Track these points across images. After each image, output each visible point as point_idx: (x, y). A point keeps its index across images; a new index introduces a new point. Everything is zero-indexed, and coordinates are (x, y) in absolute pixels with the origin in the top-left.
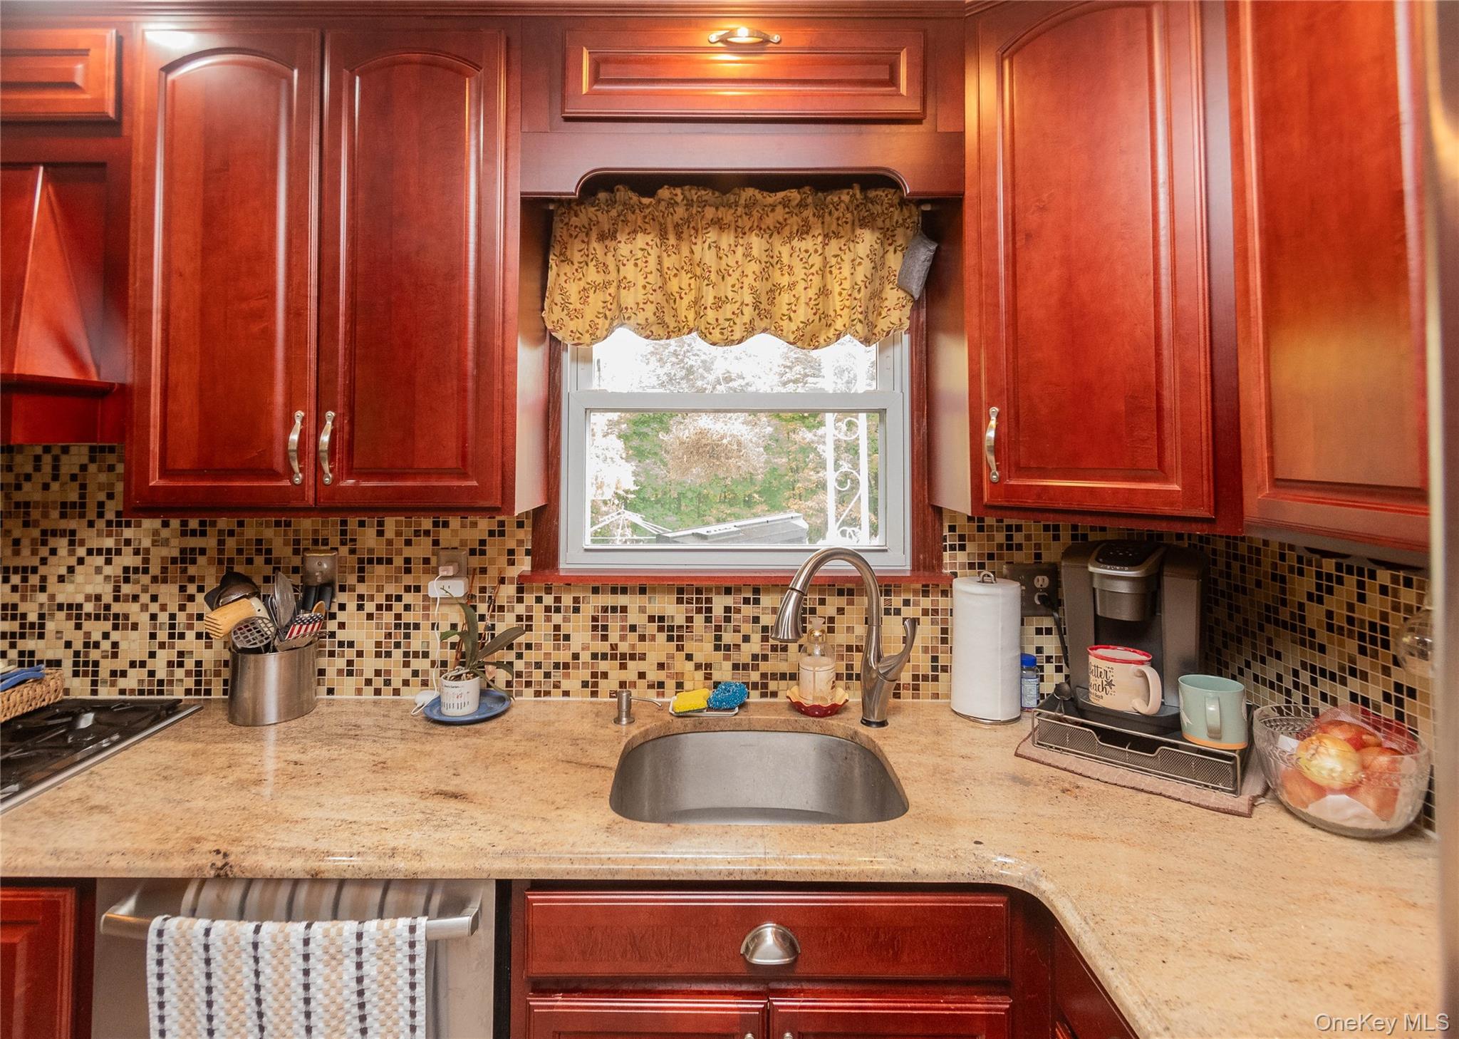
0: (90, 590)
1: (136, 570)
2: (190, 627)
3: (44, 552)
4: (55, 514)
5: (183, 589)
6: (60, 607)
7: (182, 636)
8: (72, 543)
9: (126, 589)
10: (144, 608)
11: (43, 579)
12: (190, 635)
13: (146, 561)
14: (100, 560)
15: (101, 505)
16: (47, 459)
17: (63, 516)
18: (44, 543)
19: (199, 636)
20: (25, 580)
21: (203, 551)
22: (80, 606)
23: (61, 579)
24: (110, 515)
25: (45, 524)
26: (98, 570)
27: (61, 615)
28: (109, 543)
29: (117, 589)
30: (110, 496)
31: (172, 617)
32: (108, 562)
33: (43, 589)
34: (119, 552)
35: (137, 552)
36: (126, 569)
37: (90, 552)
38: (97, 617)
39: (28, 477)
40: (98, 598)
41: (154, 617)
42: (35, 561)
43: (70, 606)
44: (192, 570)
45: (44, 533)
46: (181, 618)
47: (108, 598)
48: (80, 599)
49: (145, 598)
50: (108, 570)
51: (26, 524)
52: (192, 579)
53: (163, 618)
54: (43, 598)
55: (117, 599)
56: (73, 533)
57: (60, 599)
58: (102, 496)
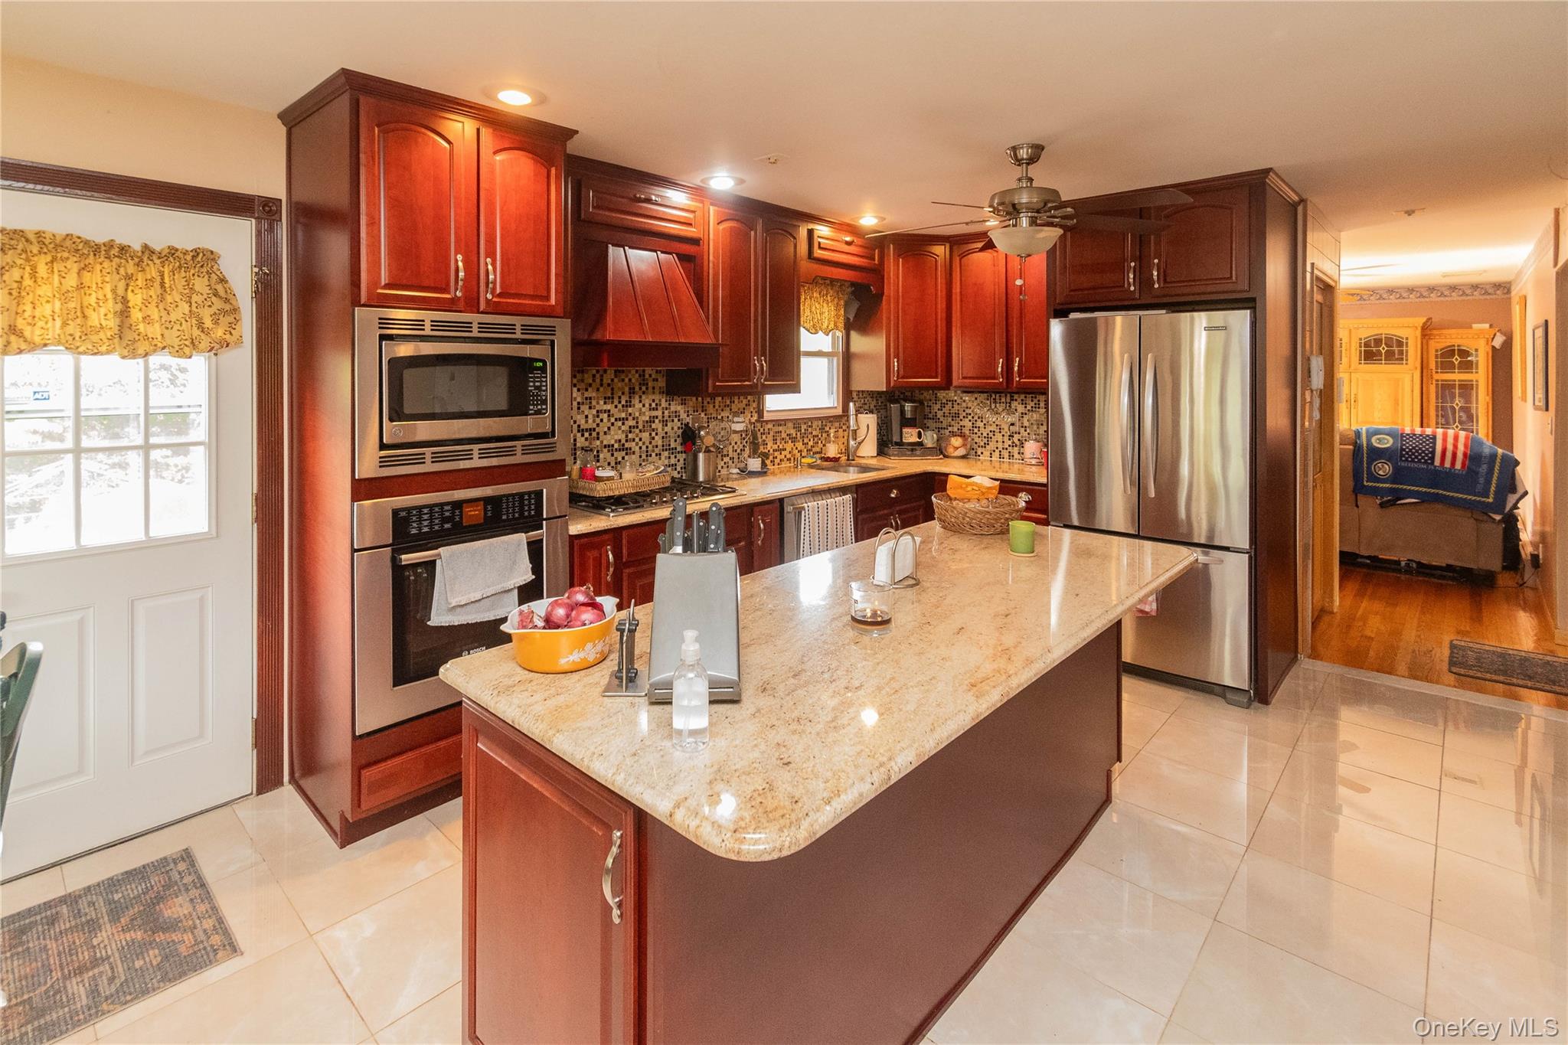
0: (616, 437)
1: (634, 427)
2: (653, 451)
3: (598, 420)
4: (602, 402)
5: (650, 434)
6: (605, 447)
7: (651, 456)
8: (609, 416)
9: (630, 436)
10: (637, 444)
11: (598, 434)
12: (654, 455)
13: (637, 423)
14: (620, 423)
15: (620, 397)
16: (598, 376)
17: (605, 403)
18: (598, 416)
19: (656, 455)
20: (590, 435)
21: (657, 417)
22: (613, 446)
23: (605, 433)
24: (623, 402)
25: (598, 408)
26: (620, 428)
27: (606, 450)
28: (623, 415)
29: (627, 436)
30: (623, 393)
31: (647, 447)
32: (623, 424)
33: (598, 439)
34: (627, 419)
35: (634, 419)
36: (630, 427)
37: (616, 420)
38: (620, 450)
39: (590, 385)
40: (620, 441)
41: (640, 448)
42: (595, 426)
43: (609, 446)
44: (654, 426)
45: (598, 412)
46: (650, 447)
47: (623, 441)
48: (613, 442)
49: (637, 440)
50: (623, 428)
51: (590, 408)
52: (653, 430)
53: (644, 448)
54: (598, 443)
55: (627, 441)
56: (609, 411)
57: (605, 443)
58: (620, 394)
